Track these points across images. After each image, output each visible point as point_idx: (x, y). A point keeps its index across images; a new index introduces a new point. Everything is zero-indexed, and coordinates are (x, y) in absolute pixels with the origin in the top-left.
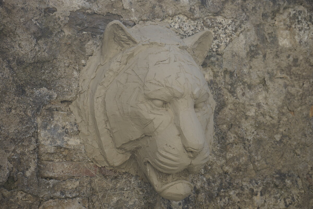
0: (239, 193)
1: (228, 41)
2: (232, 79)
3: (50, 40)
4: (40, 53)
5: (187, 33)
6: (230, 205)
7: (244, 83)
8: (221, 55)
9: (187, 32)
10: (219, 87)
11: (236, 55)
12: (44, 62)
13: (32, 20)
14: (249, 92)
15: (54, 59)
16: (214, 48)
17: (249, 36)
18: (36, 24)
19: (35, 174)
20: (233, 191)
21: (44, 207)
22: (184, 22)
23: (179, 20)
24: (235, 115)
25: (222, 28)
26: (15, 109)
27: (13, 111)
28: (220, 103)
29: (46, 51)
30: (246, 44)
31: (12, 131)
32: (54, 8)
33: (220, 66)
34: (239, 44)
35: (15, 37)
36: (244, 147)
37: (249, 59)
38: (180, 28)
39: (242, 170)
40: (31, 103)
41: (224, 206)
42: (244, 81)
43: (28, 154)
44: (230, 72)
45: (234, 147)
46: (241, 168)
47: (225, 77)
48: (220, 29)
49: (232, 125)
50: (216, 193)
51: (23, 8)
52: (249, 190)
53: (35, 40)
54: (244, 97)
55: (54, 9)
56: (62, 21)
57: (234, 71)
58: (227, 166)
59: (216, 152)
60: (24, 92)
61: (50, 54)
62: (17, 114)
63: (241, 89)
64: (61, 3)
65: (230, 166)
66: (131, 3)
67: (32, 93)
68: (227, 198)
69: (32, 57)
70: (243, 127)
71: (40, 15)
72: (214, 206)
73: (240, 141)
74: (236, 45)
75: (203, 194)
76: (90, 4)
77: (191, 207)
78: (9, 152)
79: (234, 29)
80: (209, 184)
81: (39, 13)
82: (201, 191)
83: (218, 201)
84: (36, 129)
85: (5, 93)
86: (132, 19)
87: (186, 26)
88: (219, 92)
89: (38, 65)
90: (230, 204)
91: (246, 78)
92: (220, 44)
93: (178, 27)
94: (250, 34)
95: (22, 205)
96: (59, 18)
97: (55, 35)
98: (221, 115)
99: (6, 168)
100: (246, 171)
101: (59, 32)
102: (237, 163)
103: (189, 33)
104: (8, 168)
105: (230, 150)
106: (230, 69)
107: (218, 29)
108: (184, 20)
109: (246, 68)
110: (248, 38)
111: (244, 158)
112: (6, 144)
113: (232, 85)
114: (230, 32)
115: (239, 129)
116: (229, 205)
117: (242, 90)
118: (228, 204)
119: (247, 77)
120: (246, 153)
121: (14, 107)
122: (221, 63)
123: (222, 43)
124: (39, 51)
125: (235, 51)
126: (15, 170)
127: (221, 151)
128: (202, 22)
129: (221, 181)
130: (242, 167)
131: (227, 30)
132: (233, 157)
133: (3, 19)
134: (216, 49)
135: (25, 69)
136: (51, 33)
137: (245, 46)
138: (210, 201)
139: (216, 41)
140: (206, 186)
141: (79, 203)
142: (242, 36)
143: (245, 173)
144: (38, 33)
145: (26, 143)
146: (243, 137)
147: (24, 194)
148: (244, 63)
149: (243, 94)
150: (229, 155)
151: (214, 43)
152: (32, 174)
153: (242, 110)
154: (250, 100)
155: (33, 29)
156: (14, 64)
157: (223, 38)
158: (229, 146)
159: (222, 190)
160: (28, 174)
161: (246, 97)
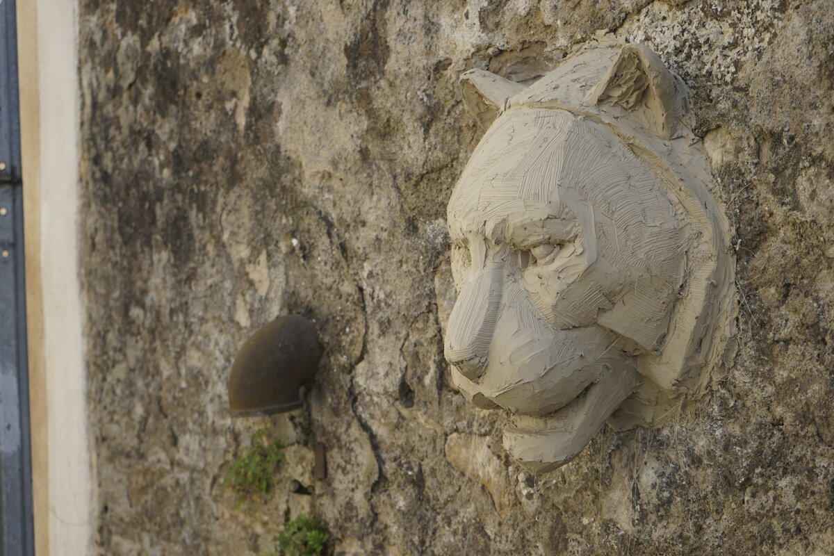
0: (799, 487)
1: (765, 44)
2: (777, 154)
3: (440, 125)
4: (430, 153)
5: (662, 50)
6: (774, 515)
7: (815, 161)
8: (744, 90)
9: (662, 46)
10: (747, 183)
11: (785, 82)
12: (441, 169)
13: (419, 93)
14: (828, 186)
15: (452, 161)
16: (728, 72)
17: (818, 14)
18: (422, 99)
19: (435, 383)
20: (788, 478)
21: (449, 445)
22: (664, 18)
23: (647, 20)
24: (795, 257)
25: (746, 11)
26: (407, 262)
27: (404, 266)
28: (750, 225)
29: (438, 147)
30: (810, 40)
31: (402, 302)
32: (447, 59)
33: (743, 121)
34: (788, 46)
35: (404, 130)
36: (819, 355)
37: (826, 83)
38: (648, 39)
39: (817, 419)
40: (423, 250)
41: (758, 514)
42: (814, 154)
43: (425, 344)
44: (772, 134)
45: (789, 352)
46: (813, 413)
47: (758, 153)
48: (742, 14)
49: (787, 286)
50: (743, 474)
51: (406, 74)
52: (828, 483)
53: (423, 129)
54: (815, 202)
55: (449, 61)
56: (453, 83)
57: (782, 130)
58: (779, 404)
59: (747, 364)
60: (416, 229)
61: (446, 151)
62: (409, 271)
63: (809, 179)
64: (454, 46)
65: (787, 405)
66: (556, 7)
67: (426, 231)
68: (771, 494)
69: (422, 163)
70: (822, 295)
71: (429, 79)
72: (734, 509)
73: (804, 334)
74: (781, 52)
75: (709, 471)
76: (487, 35)
77: (679, 499)
78: (400, 340)
79: (776, 6)
80: (726, 448)
81: (426, 77)
82: (705, 462)
83: (746, 498)
84: (430, 298)
85: (393, 235)
86: (558, 45)
87: (664, 29)
88: (746, 195)
89: (434, 176)
90: (776, 511)
91: (819, 143)
92: (743, 59)
93: (644, 37)
94: (820, 8)
95: (423, 437)
96: (451, 78)
97: (446, 113)
98: (758, 261)
99: (398, 369)
100: (828, 425)
101: (453, 106)
102: (803, 398)
103: (666, 47)
104: (400, 369)
105: (780, 360)
106: (770, 124)
107: (739, 16)
108: (663, 14)
109: (819, 113)
110: (814, 21)
111: (816, 387)
112: (397, 325)
113: (777, 171)
114: (768, 16)
115: (806, 300)
116: (771, 514)
117: (812, 183)
118: (768, 511)
119: (823, 140)
120: (821, 372)
121: (404, 260)
122: (745, 112)
123: (748, 54)
124: (430, 149)
125: (779, 68)
126: (410, 372)
127: (759, 359)
128: (701, 6)
129: (761, 444)
130: (816, 413)
131: (758, 13)
132: (791, 381)
133: (387, 100)
134: (733, 73)
135: (418, 187)
136: (443, 111)
137: (810, 48)
138: (726, 494)
139: (733, 54)
140: (718, 453)
141: (489, 447)
142: (796, 21)
143: (826, 431)
144: (425, 116)
145: (420, 325)
146: (816, 324)
147: (425, 417)
148: (810, 98)
149: (813, 196)
150: (781, 375)
151: (729, 60)
152: (431, 382)
153: (815, 242)
154: (831, 212)
155: (420, 110)
156: (400, 180)
157: (749, 39)
158: (777, 348)
159: (758, 470)
160: (427, 380)
161: (820, 204)
